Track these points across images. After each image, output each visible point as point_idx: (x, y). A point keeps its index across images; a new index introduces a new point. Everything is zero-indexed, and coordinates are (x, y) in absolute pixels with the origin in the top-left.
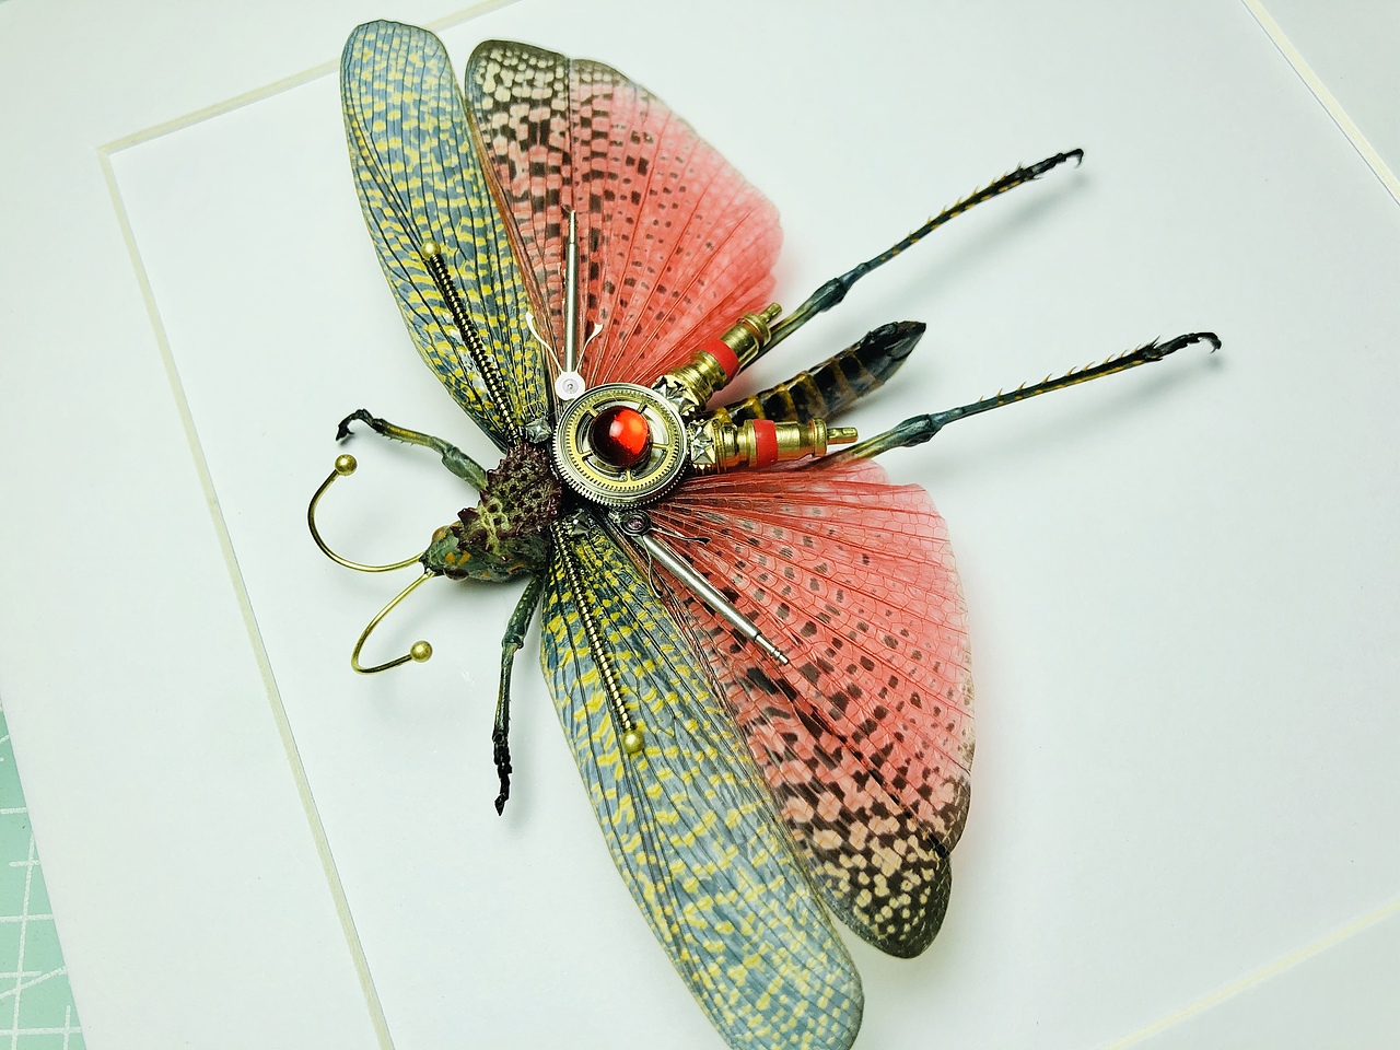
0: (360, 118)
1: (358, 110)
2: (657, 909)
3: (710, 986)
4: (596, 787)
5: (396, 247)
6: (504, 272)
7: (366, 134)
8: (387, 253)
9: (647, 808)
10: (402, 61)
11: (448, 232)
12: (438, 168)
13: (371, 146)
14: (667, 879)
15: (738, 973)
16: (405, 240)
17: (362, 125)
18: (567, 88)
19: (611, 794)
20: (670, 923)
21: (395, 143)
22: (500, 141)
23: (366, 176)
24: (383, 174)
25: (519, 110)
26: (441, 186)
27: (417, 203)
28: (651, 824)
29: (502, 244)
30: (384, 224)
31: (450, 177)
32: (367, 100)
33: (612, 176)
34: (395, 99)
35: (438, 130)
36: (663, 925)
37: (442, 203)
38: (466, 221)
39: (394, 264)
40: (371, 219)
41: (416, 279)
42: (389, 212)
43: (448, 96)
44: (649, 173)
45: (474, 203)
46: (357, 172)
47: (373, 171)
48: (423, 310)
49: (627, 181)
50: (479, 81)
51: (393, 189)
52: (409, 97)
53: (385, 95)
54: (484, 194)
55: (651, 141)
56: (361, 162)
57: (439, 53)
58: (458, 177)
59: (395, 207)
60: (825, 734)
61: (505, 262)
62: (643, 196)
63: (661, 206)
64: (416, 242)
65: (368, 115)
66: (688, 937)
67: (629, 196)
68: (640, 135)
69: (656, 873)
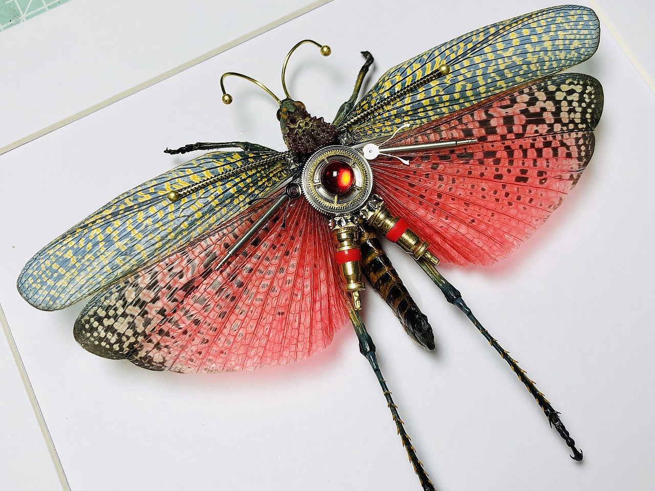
0: (530, 21)
1: (536, 19)
2: (99, 216)
3: (65, 242)
4: (155, 183)
5: (447, 53)
6: (438, 110)
7: (520, 26)
8: (443, 49)
9: (145, 207)
10: (572, 37)
11: (460, 78)
12: (502, 67)
13: (512, 30)
14: (112, 219)
15: (69, 254)
16: (453, 56)
17: (526, 23)
18: (572, 131)
19: (152, 190)
20: (93, 222)
21: (516, 42)
22: (526, 98)
23: (492, 30)
24: (494, 39)
25: (550, 106)
26: (490, 70)
27: (477, 60)
28: (137, 210)
29: (457, 107)
30: (462, 45)
31: (497, 74)
32: (543, 23)
33: (511, 162)
34: (545, 37)
35: (529, 64)
36: (92, 220)
37: (479, 72)
38: (469, 86)
39: (437, 53)
40: (464, 38)
41: (429, 65)
42: (470, 46)
43: (555, 66)
44: (517, 183)
45: (482, 90)
46: (494, 25)
47: (496, 34)
48: (409, 71)
49: (509, 171)
50: (567, 82)
51: (484, 45)
52: (548, 45)
53: (547, 32)
54: (490, 94)
55: (541, 183)
56: (501, 27)
57: (583, 57)
58: (498, 78)
59: (473, 49)
60: (185, 293)
61: (444, 110)
62: (500, 181)
63: (495, 192)
64: (452, 62)
65: (533, 25)
66: (87, 231)
67: (499, 172)
68: (544, 176)
69: (114, 214)
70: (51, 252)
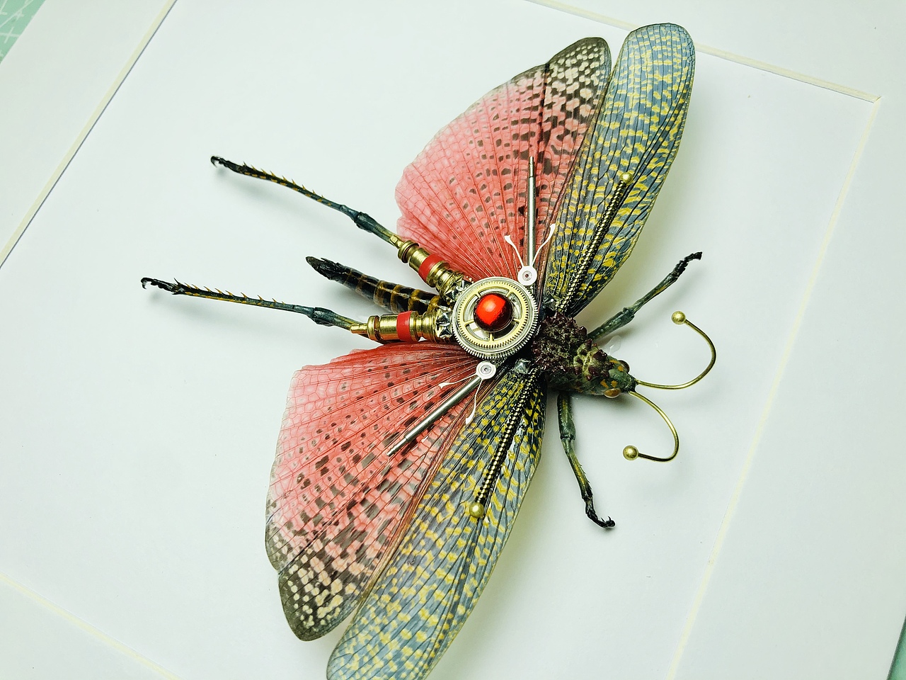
2: (677, 123)
9: (645, 157)
14: (662, 128)
15: (668, 79)
69: (665, 134)
70: (685, 70)
